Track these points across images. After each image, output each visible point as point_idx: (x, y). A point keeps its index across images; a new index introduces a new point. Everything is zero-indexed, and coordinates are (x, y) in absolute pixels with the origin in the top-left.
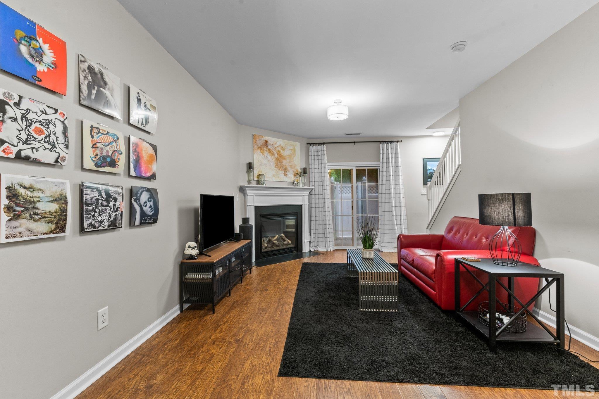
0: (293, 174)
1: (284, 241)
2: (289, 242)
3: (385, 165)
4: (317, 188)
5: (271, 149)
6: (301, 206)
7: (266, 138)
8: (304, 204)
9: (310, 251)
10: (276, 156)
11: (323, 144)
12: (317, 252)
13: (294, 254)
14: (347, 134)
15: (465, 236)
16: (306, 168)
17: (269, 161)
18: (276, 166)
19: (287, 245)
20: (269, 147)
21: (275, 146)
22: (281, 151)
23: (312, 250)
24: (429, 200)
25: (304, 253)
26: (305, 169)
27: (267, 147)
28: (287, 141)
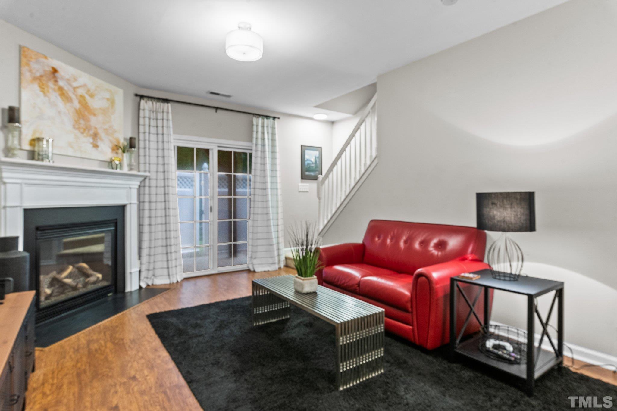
0: (111, 145)
1: (87, 276)
2: (98, 278)
3: (259, 148)
4: (153, 175)
5: (66, 88)
6: (123, 208)
7: (56, 63)
8: (130, 204)
9: (141, 288)
10: (76, 105)
11: (166, 101)
12: (151, 287)
13: (110, 299)
14: (212, 93)
15: (377, 239)
16: (135, 138)
17: (59, 112)
18: (76, 125)
19: (94, 283)
20: (61, 83)
21: (75, 84)
22: (88, 98)
23: (144, 285)
24: (319, 198)
25: (129, 294)
26: (133, 140)
27: (56, 81)
28: (99, 82)
